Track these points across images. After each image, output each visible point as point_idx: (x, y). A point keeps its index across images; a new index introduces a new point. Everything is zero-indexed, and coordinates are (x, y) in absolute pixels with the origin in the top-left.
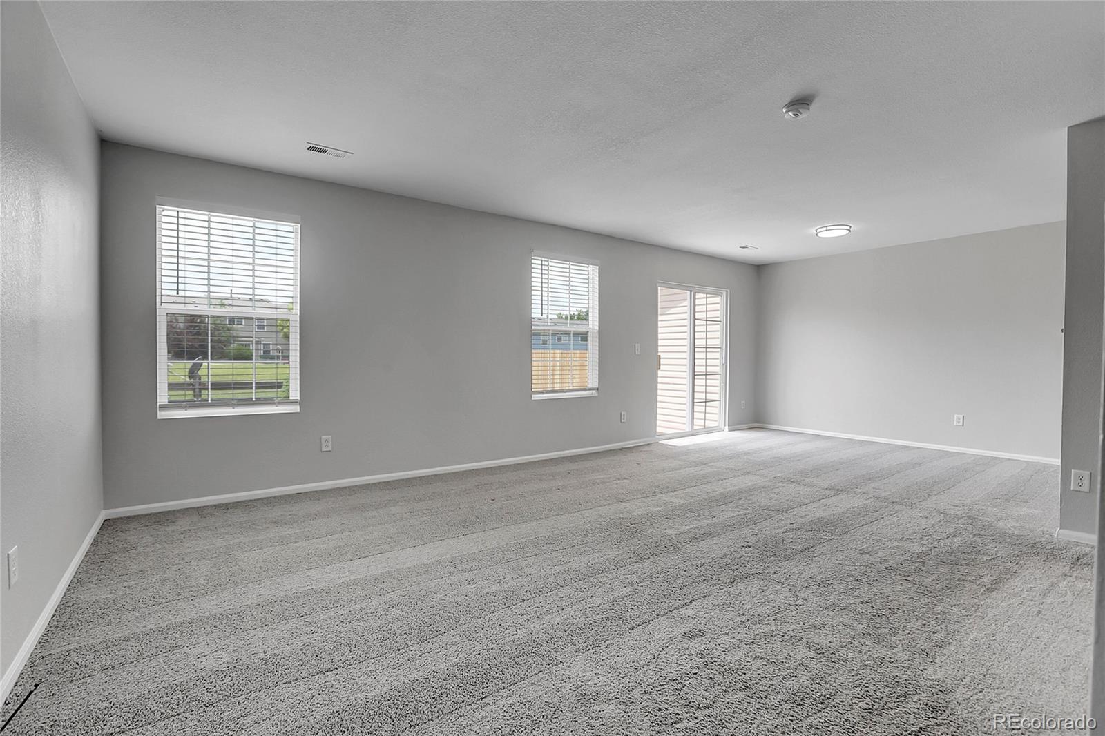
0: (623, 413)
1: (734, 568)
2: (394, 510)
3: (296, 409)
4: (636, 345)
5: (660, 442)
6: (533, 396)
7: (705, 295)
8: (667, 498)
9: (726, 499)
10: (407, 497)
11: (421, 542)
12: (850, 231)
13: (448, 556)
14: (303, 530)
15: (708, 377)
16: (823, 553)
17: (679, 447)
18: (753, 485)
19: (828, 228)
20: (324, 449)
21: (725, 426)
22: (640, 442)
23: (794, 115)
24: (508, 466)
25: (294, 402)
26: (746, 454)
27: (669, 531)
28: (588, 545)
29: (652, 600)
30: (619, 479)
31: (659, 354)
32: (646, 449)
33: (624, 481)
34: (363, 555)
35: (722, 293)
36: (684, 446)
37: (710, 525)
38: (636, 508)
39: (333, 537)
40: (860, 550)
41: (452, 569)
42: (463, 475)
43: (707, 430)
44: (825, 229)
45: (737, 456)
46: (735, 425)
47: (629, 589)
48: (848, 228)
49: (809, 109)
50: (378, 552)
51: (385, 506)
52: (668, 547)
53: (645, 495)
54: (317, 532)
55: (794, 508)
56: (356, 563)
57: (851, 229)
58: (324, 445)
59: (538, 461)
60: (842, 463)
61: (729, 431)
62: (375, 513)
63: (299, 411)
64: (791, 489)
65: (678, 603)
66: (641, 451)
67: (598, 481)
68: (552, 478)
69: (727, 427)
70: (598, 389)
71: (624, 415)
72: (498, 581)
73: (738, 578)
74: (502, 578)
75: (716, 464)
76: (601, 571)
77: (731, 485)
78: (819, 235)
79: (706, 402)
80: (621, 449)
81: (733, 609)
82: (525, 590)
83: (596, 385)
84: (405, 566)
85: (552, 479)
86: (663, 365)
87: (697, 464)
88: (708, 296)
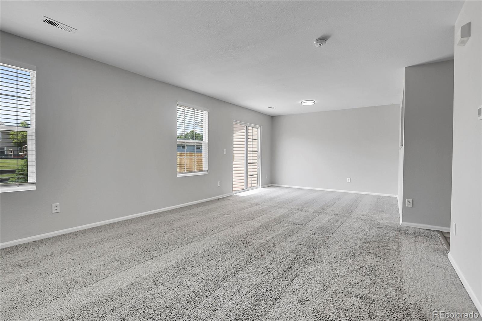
0: (219, 182)
1: (301, 257)
2: (106, 245)
3: (34, 188)
4: (225, 150)
5: (235, 194)
6: (178, 175)
7: (252, 128)
8: (252, 223)
9: (278, 220)
10: (112, 235)
11: (130, 265)
12: (314, 103)
13: (151, 273)
14: (42, 268)
15: (253, 164)
16: (331, 244)
17: (245, 196)
18: (285, 213)
19: (307, 101)
20: (54, 211)
21: (260, 186)
22: (227, 195)
23: (320, 45)
24: (166, 211)
25: (32, 183)
26: (274, 198)
27: (262, 241)
28: (227, 254)
29: (274, 283)
30: (225, 215)
31: (234, 154)
32: (230, 198)
33: (228, 215)
34: (92, 281)
35: (258, 127)
36: (246, 196)
37: (278, 235)
38: (240, 230)
39: (68, 271)
40: (344, 240)
41: (156, 282)
42: (143, 219)
43: (253, 188)
44: (305, 102)
45: (271, 199)
46: (264, 185)
47: (260, 278)
48: (314, 102)
49: (326, 43)
50: (103, 277)
51: (100, 243)
52: (265, 250)
53: (241, 222)
54: (54, 268)
55: (307, 223)
56: (88, 288)
57: (315, 102)
58: (54, 208)
59: (181, 208)
60: (313, 200)
61: (262, 188)
62: (93, 249)
63: (35, 189)
64: (301, 213)
65: (287, 283)
66: (228, 200)
67: (215, 216)
68: (191, 216)
69: (260, 187)
70: (208, 171)
71: (219, 183)
72: (187, 286)
73: (305, 263)
74: (188, 283)
75: (264, 203)
76: (240, 269)
77: (276, 214)
78: (303, 104)
79: (252, 175)
80: (219, 199)
81: (313, 281)
82: (205, 289)
83: (207, 169)
84: (125, 285)
85: (191, 218)
86: (235, 159)
87: (256, 204)
88: (253, 128)
